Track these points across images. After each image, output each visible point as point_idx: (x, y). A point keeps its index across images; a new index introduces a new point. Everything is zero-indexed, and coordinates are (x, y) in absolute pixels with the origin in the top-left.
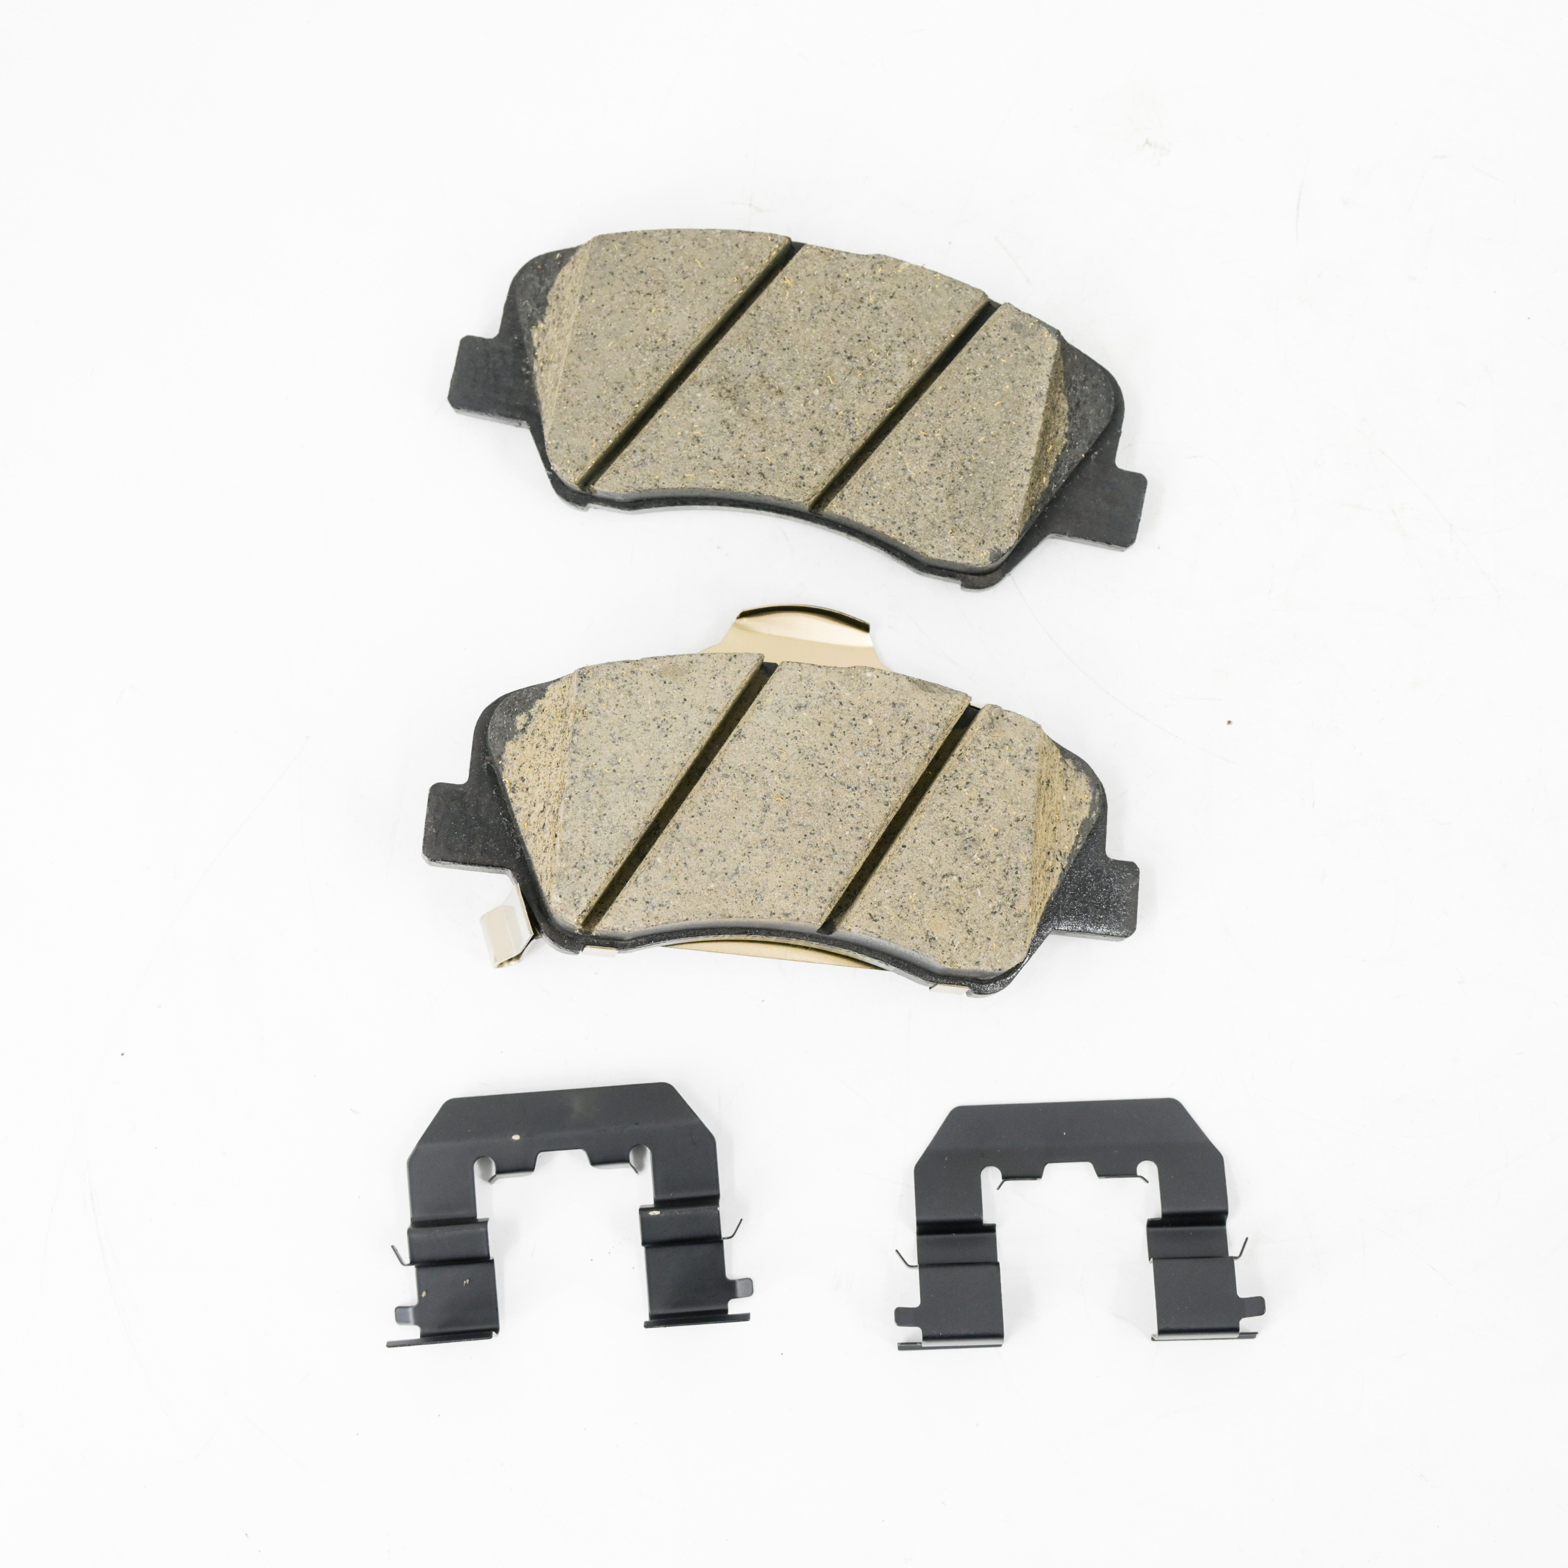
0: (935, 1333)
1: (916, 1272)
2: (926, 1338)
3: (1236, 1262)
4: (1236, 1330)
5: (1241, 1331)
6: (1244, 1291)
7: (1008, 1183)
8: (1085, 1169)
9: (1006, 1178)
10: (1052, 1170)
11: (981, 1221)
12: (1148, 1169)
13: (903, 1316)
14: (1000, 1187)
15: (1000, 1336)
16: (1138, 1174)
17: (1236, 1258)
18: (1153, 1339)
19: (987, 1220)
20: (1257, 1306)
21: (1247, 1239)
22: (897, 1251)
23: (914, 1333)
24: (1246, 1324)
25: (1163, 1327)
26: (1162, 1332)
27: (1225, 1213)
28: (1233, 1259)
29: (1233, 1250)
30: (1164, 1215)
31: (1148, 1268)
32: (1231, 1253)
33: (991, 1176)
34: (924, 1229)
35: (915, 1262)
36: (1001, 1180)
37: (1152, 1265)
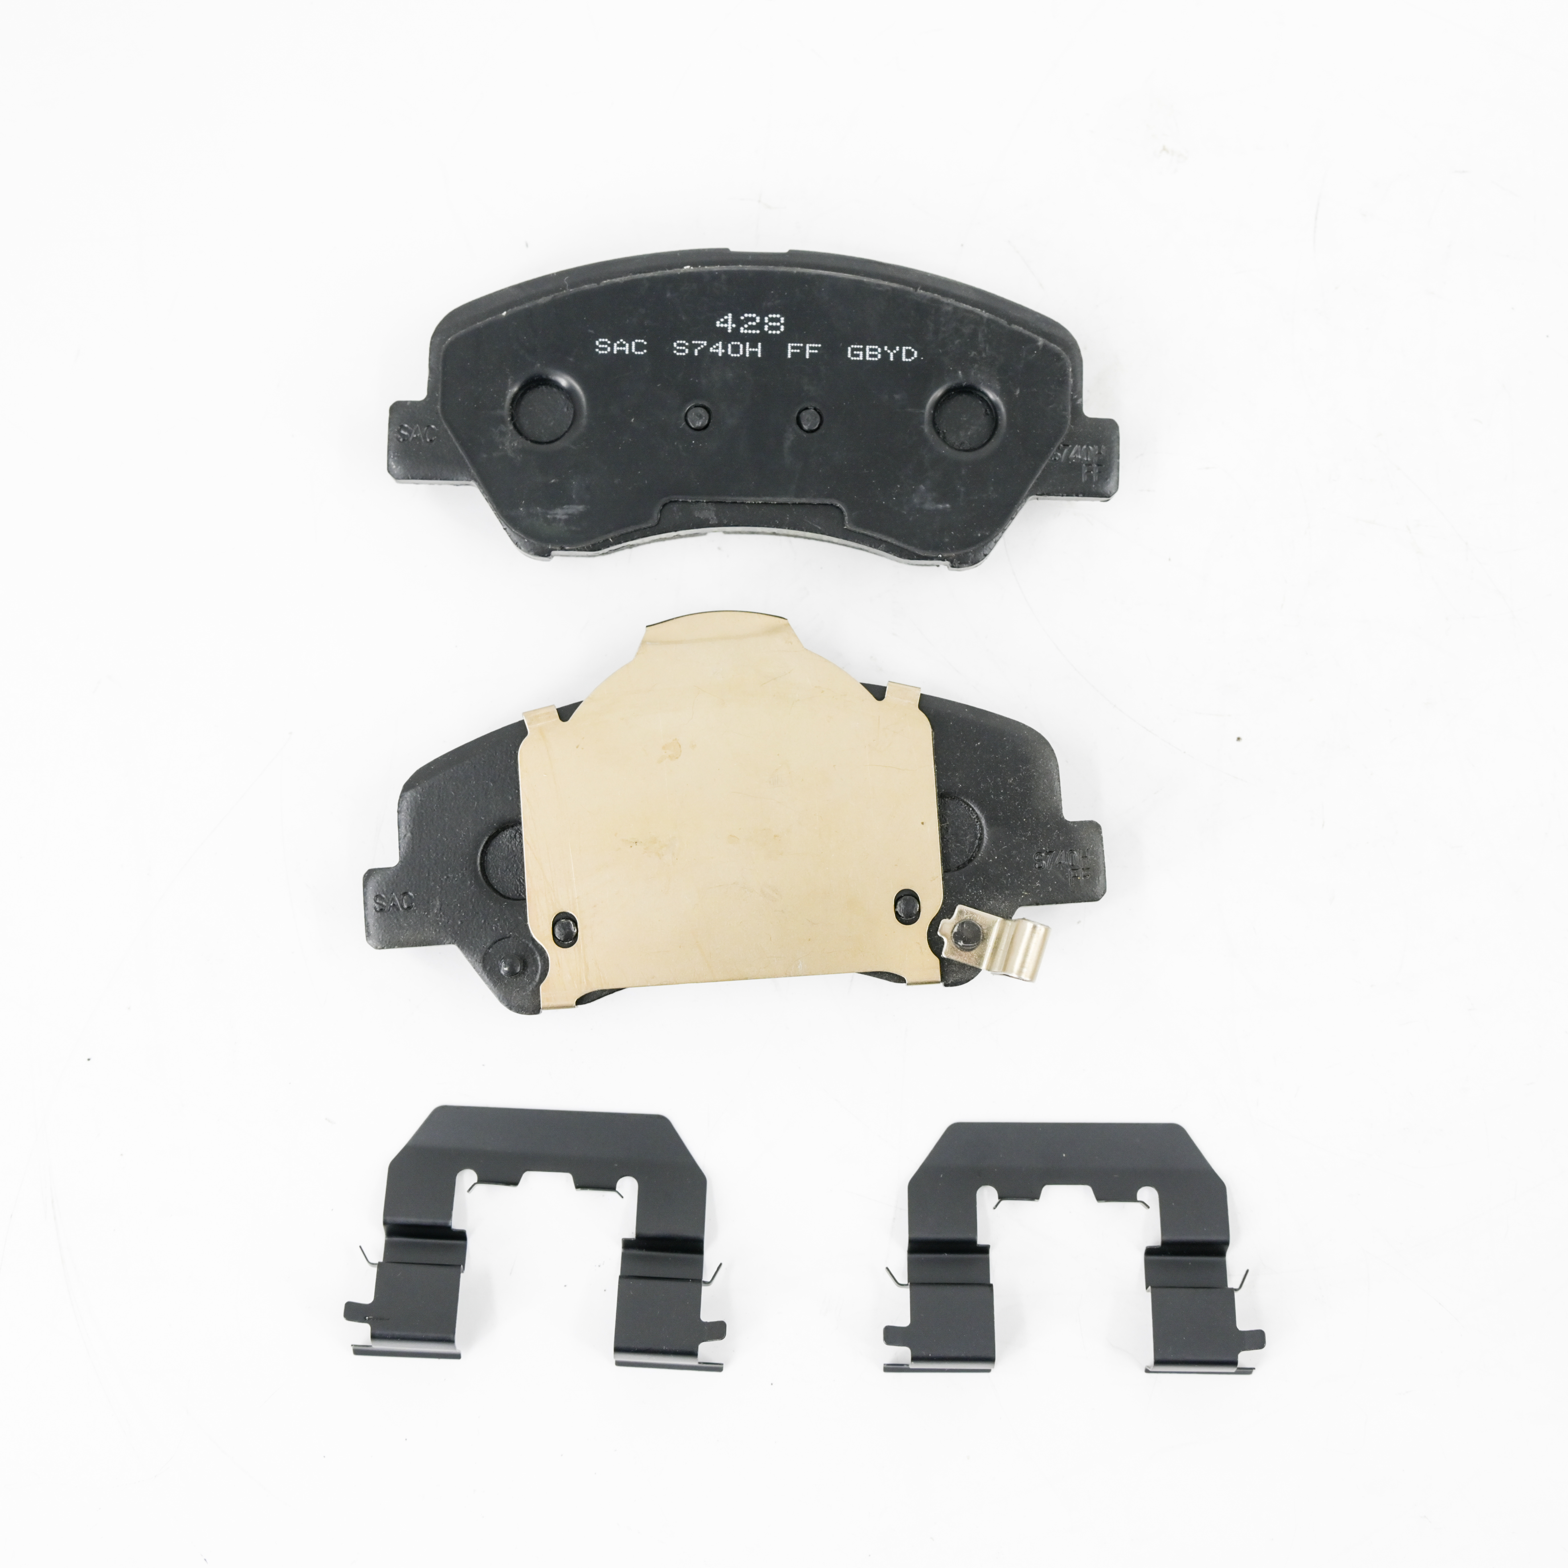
0: (924, 1353)
1: (907, 1291)
2: (915, 1359)
3: (1236, 1294)
4: (1234, 1363)
5: (1239, 1365)
6: (1244, 1323)
7: (1004, 1203)
8: (1084, 1193)
9: (1001, 1198)
10: (1050, 1192)
11: (975, 1242)
12: (1148, 1194)
13: (892, 1335)
14: (997, 1206)
15: (991, 1359)
16: (1139, 1199)
17: (1236, 1290)
18: (1147, 1371)
19: (981, 1241)
20: (1257, 1340)
21: (1247, 1271)
22: (887, 1268)
23: (903, 1354)
24: (1245, 1358)
25: (1160, 1358)
26: (1158, 1362)
27: (1227, 1243)
28: (1232, 1291)
29: (1233, 1282)
30: (1164, 1243)
31: (1146, 1297)
32: (1231, 1285)
33: (986, 1195)
34: (916, 1247)
35: (905, 1281)
36: (997, 1200)
37: (1149, 1295)
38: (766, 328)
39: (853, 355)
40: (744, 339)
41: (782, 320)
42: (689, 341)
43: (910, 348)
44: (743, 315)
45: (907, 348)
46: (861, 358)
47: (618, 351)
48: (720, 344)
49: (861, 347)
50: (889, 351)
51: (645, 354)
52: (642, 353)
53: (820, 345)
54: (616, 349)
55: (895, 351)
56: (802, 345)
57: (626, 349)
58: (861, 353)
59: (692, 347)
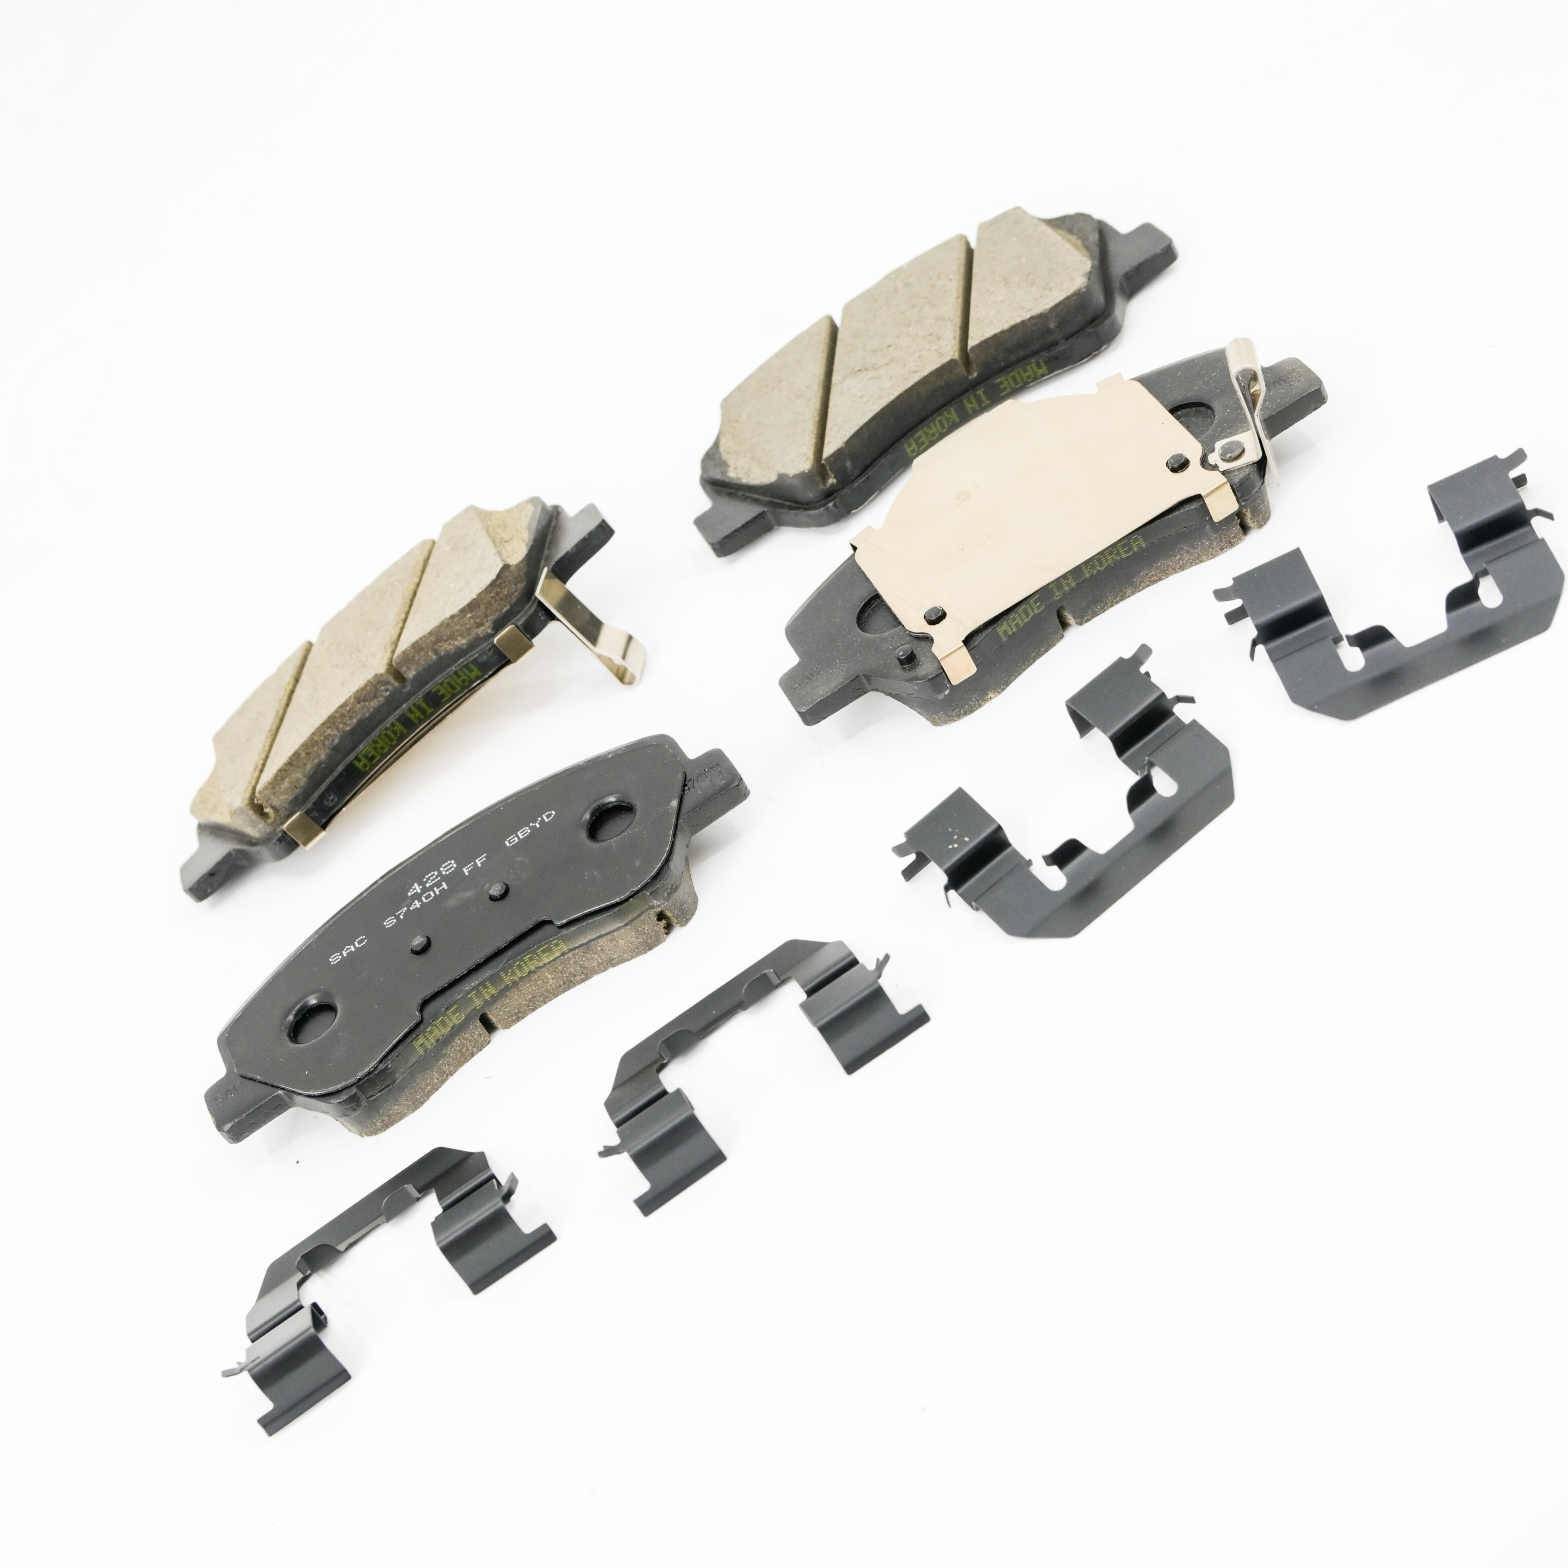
38: (444, 873)
39: (510, 843)
40: (431, 888)
41: (453, 862)
42: (395, 915)
43: (548, 813)
44: (425, 878)
45: (546, 814)
46: (517, 840)
47: (347, 954)
48: (416, 901)
49: (514, 835)
50: (534, 824)
51: (366, 943)
52: (364, 943)
53: (485, 855)
54: (345, 954)
55: (538, 822)
56: (472, 863)
57: (353, 949)
58: (516, 838)
59: (397, 917)
